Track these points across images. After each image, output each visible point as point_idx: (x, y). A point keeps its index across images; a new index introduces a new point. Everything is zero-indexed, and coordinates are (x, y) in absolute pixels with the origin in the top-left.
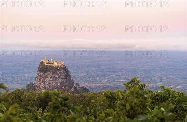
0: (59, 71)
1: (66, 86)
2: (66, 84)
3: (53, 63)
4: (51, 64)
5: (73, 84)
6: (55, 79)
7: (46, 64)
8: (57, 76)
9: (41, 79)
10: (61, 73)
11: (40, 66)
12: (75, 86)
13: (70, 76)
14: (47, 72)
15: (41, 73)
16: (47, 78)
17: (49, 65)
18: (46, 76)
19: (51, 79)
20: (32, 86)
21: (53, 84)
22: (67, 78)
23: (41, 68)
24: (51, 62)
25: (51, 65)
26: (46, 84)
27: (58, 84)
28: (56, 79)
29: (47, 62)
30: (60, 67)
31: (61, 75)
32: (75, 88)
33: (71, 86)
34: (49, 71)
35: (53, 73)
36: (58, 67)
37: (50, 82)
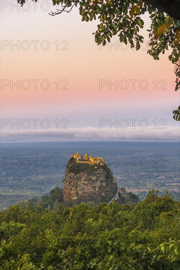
0: (96, 171)
1: (107, 191)
2: (107, 189)
3: (89, 160)
4: (86, 161)
5: (116, 188)
6: (91, 182)
7: (78, 162)
9: (71, 182)
10: (99, 173)
11: (69, 164)
12: (119, 192)
13: (112, 178)
14: (80, 173)
15: (72, 174)
16: (80, 180)
17: (83, 162)
18: (79, 179)
19: (86, 182)
20: (59, 191)
21: (89, 189)
22: (108, 180)
23: (71, 167)
24: (85, 158)
26: (78, 189)
27: (95, 190)
28: (93, 183)
29: (80, 158)
30: (99, 166)
31: (99, 176)
32: (120, 194)
33: (114, 191)
34: (83, 170)
35: (89, 174)
36: (95, 165)
37: (85, 186)
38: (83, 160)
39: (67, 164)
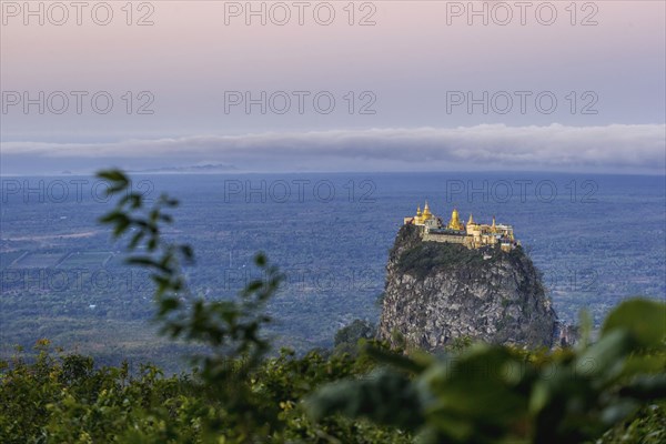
0: (488, 268)
1: (523, 337)
2: (525, 328)
3: (462, 233)
4: (453, 234)
5: (555, 327)
6: (470, 303)
7: (427, 238)
8: (480, 293)
9: (405, 303)
10: (497, 277)
11: (398, 244)
12: (564, 339)
13: (539, 291)
14: (434, 275)
15: (407, 277)
16: (436, 299)
17: (443, 239)
18: (431, 293)
19: (455, 306)
20: (364, 335)
21: (462, 328)
22: (526, 299)
23: (405, 255)
24: (453, 225)
25: (451, 239)
26: (427, 328)
27: (484, 330)
28: (475, 307)
29: (435, 224)
30: (496, 252)
31: (498, 287)
32: (565, 345)
33: (548, 337)
34: (443, 266)
36: (486, 248)
37: (451, 318)
38: (446, 233)
39: (391, 246)
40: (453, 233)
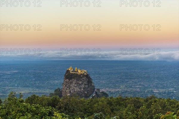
0: (82, 78)
1: (88, 91)
2: (89, 89)
3: (77, 72)
5: (94, 89)
6: (78, 85)
7: (71, 72)
8: (80, 83)
9: (67, 85)
10: (84, 80)
11: (66, 74)
12: (96, 91)
13: (91, 82)
14: (72, 79)
15: (67, 80)
16: (72, 84)
17: (74, 73)
18: (71, 83)
19: (76, 85)
20: (59, 91)
21: (77, 89)
22: (89, 84)
24: (76, 70)
25: (75, 73)
26: (71, 89)
27: (81, 90)
28: (79, 85)
29: (72, 70)
30: (83, 75)
31: (84, 82)
32: (96, 93)
33: (93, 91)
34: (74, 78)
35: (77, 80)
36: (81, 74)
37: (75, 87)
40: (75, 72)
